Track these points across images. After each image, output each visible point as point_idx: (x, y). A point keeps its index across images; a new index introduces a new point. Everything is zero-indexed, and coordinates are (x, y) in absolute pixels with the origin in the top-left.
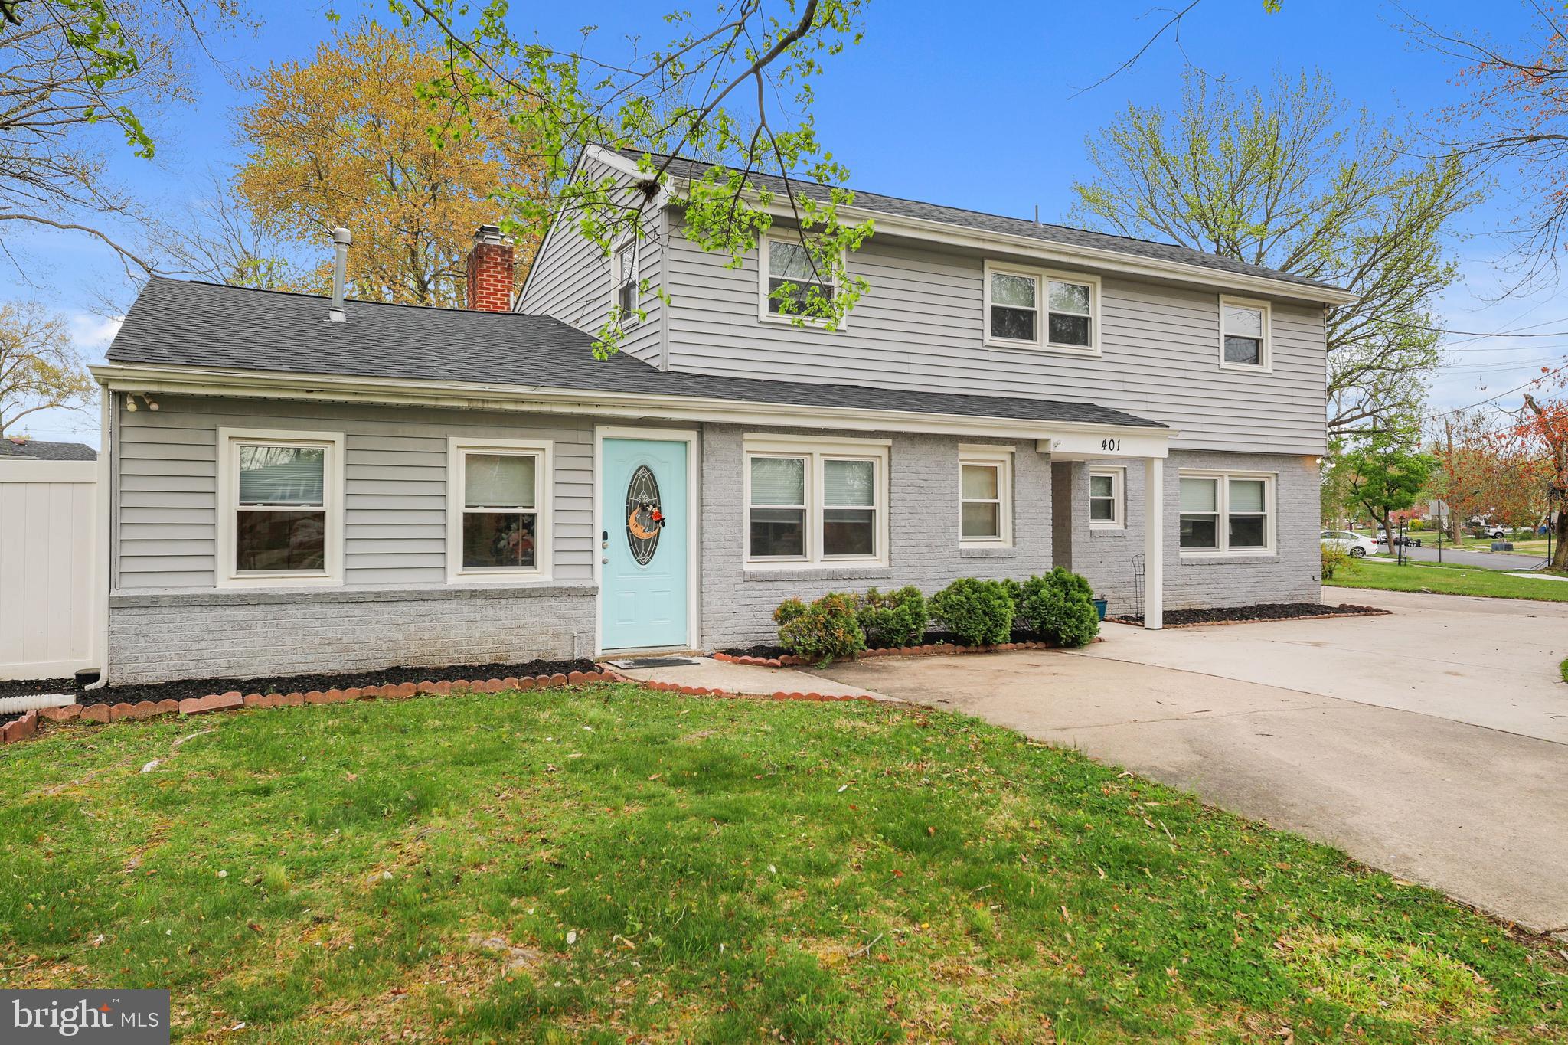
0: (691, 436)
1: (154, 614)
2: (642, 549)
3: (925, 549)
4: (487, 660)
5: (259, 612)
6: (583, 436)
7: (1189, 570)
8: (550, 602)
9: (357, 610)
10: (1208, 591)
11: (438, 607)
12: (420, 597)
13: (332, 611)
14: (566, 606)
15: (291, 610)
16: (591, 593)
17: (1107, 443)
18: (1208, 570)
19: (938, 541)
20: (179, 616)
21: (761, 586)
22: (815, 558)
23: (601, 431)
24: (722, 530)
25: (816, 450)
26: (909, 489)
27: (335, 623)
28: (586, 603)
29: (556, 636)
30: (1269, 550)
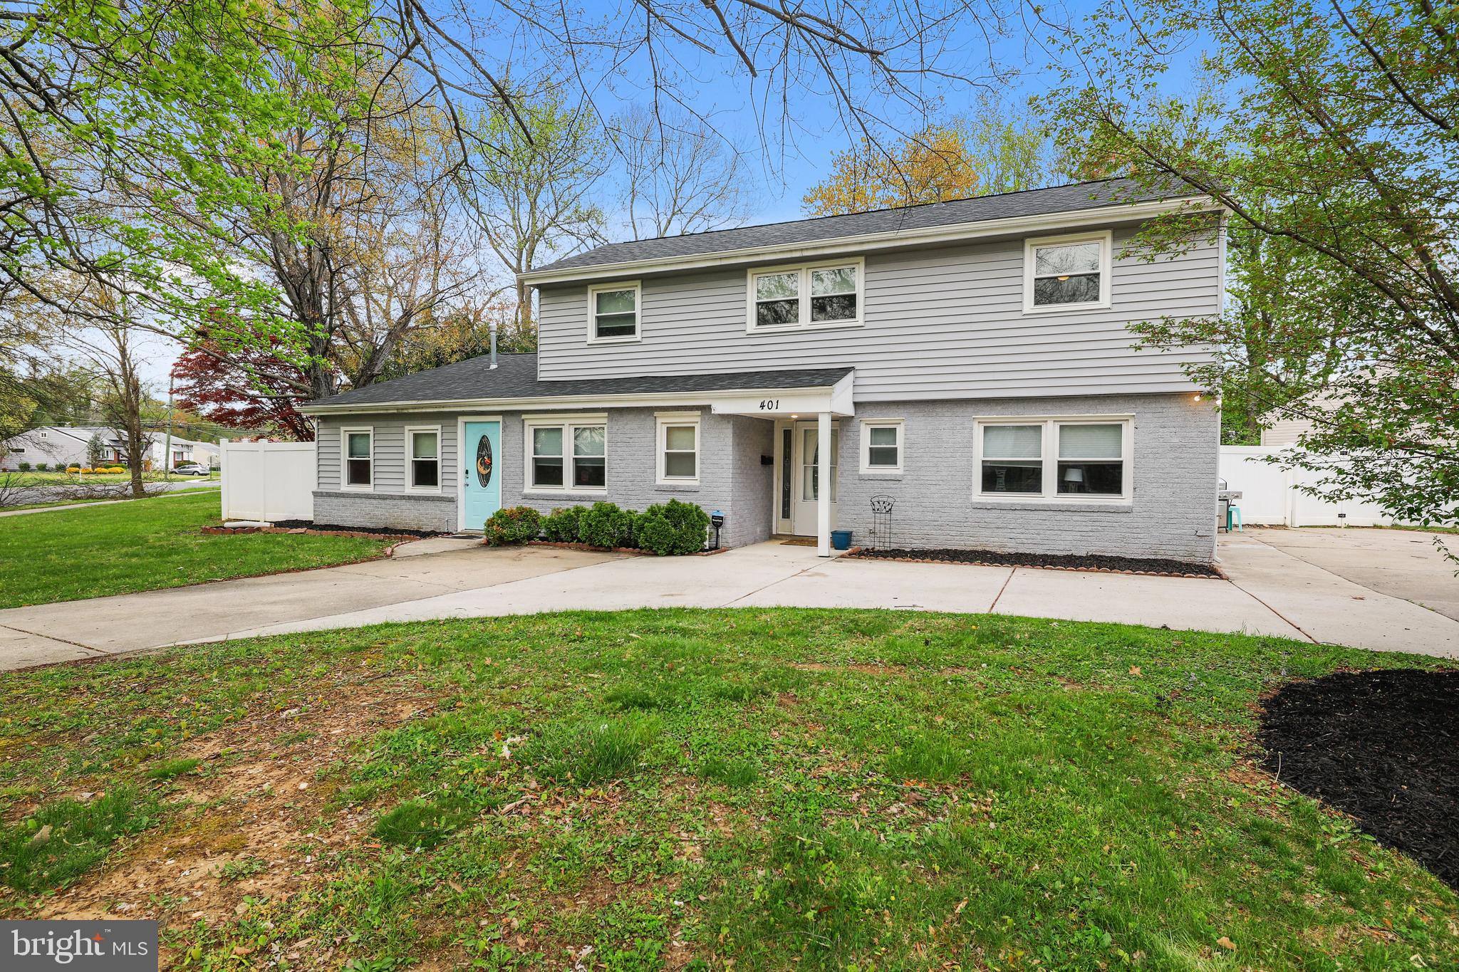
0: (500, 418)
1: (323, 499)
2: (485, 479)
3: (629, 484)
4: (416, 528)
5: (348, 500)
6: (452, 422)
7: (981, 514)
8: (438, 503)
9: (374, 502)
10: (1012, 535)
11: (399, 502)
12: (392, 497)
13: (368, 501)
14: (443, 505)
15: (357, 500)
16: (451, 500)
17: (766, 404)
18: (1010, 515)
19: (639, 479)
20: (328, 499)
21: (531, 502)
22: (568, 486)
23: (461, 419)
24: (512, 469)
25: (567, 422)
26: (619, 444)
27: (368, 506)
28: (452, 506)
29: (440, 520)
30: (1126, 498)
